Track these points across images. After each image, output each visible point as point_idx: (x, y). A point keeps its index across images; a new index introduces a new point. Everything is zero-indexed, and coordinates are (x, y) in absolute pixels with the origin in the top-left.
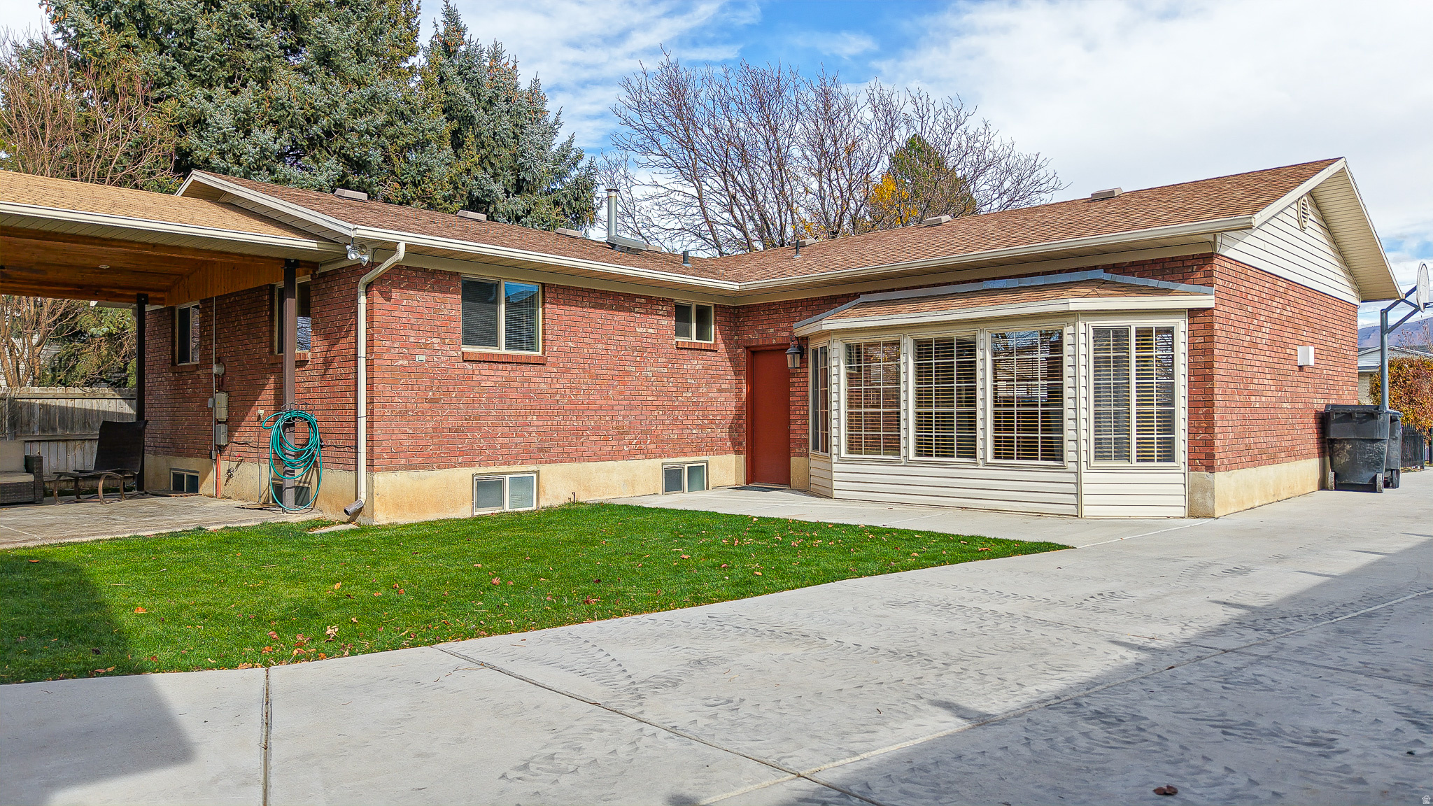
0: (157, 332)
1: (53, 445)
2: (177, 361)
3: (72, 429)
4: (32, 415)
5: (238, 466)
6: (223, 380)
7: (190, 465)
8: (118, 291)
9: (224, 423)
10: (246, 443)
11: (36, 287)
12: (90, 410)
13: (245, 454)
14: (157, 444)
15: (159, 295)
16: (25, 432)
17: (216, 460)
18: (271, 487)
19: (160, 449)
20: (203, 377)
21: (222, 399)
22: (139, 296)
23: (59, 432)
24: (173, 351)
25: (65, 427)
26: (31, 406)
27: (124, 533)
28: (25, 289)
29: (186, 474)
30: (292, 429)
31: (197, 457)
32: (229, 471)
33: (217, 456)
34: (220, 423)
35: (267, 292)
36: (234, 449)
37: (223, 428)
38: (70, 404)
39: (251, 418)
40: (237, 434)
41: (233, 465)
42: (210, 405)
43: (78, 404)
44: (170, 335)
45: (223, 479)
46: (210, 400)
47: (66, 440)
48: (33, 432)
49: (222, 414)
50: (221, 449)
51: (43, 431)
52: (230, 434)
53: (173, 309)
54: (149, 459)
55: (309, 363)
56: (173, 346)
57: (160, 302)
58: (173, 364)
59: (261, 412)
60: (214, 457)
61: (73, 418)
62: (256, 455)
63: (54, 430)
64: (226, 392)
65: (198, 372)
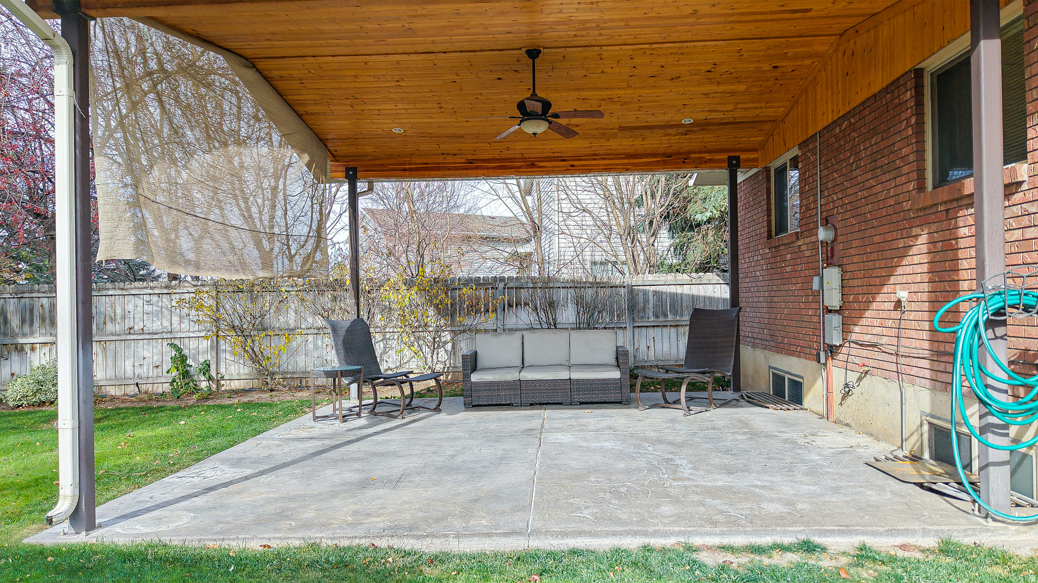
0: (752, 203)
1: (666, 330)
2: (773, 233)
3: (682, 315)
4: (646, 301)
5: (860, 379)
6: (832, 248)
7: (792, 365)
8: (707, 156)
9: (836, 311)
10: (874, 345)
11: (626, 161)
12: (697, 296)
13: (871, 363)
14: (755, 335)
15: (752, 156)
16: (642, 318)
17: (825, 364)
18: (926, 428)
19: (757, 341)
20: (804, 248)
21: (832, 276)
22: (730, 159)
23: (670, 317)
24: (769, 222)
25: (675, 313)
26: (645, 293)
27: (666, 535)
28: (617, 165)
29: (787, 376)
30: (1000, 331)
31: (800, 357)
32: (846, 385)
33: (826, 359)
34: (830, 311)
35: (910, 84)
36: (854, 352)
37: (835, 320)
38: (679, 290)
39: (883, 302)
40: (857, 329)
41: (852, 377)
42: (816, 286)
43: (686, 290)
44: (765, 202)
45: (837, 396)
46: (816, 280)
47: (677, 326)
48: (648, 318)
49: (833, 299)
50: (832, 351)
51: (657, 317)
52: (846, 330)
53: (767, 170)
54: (747, 353)
55: (1025, 186)
56: (769, 215)
57: (752, 163)
58: (770, 237)
59: (903, 295)
60: (823, 360)
61: (682, 304)
62: (893, 367)
63: (666, 315)
64: (839, 266)
65: (800, 243)
